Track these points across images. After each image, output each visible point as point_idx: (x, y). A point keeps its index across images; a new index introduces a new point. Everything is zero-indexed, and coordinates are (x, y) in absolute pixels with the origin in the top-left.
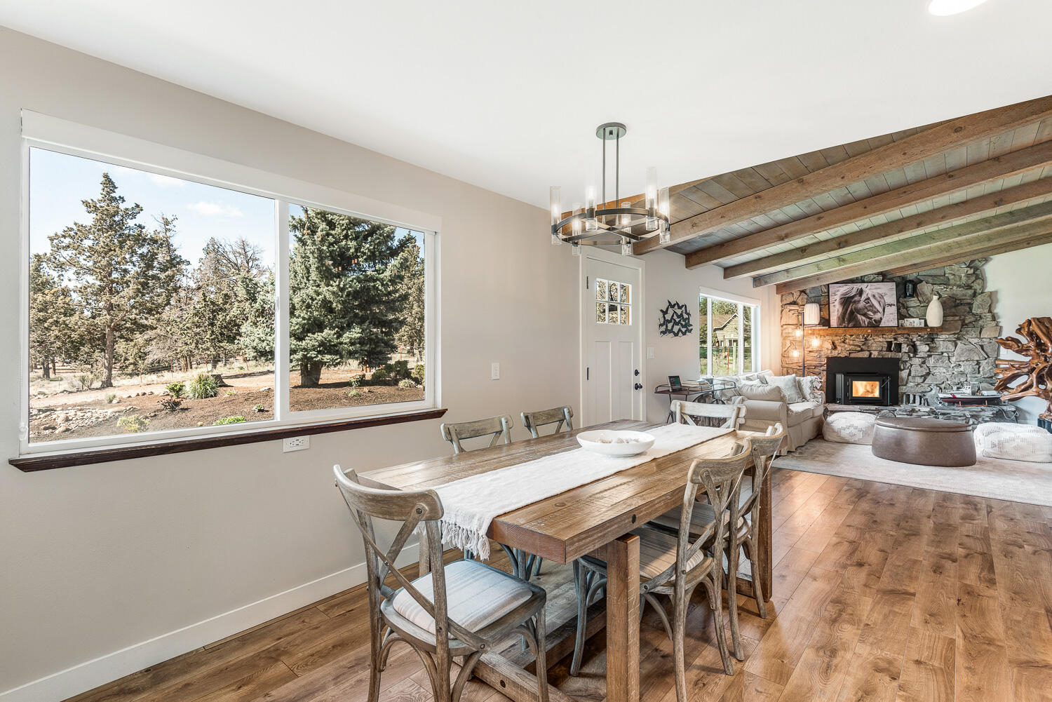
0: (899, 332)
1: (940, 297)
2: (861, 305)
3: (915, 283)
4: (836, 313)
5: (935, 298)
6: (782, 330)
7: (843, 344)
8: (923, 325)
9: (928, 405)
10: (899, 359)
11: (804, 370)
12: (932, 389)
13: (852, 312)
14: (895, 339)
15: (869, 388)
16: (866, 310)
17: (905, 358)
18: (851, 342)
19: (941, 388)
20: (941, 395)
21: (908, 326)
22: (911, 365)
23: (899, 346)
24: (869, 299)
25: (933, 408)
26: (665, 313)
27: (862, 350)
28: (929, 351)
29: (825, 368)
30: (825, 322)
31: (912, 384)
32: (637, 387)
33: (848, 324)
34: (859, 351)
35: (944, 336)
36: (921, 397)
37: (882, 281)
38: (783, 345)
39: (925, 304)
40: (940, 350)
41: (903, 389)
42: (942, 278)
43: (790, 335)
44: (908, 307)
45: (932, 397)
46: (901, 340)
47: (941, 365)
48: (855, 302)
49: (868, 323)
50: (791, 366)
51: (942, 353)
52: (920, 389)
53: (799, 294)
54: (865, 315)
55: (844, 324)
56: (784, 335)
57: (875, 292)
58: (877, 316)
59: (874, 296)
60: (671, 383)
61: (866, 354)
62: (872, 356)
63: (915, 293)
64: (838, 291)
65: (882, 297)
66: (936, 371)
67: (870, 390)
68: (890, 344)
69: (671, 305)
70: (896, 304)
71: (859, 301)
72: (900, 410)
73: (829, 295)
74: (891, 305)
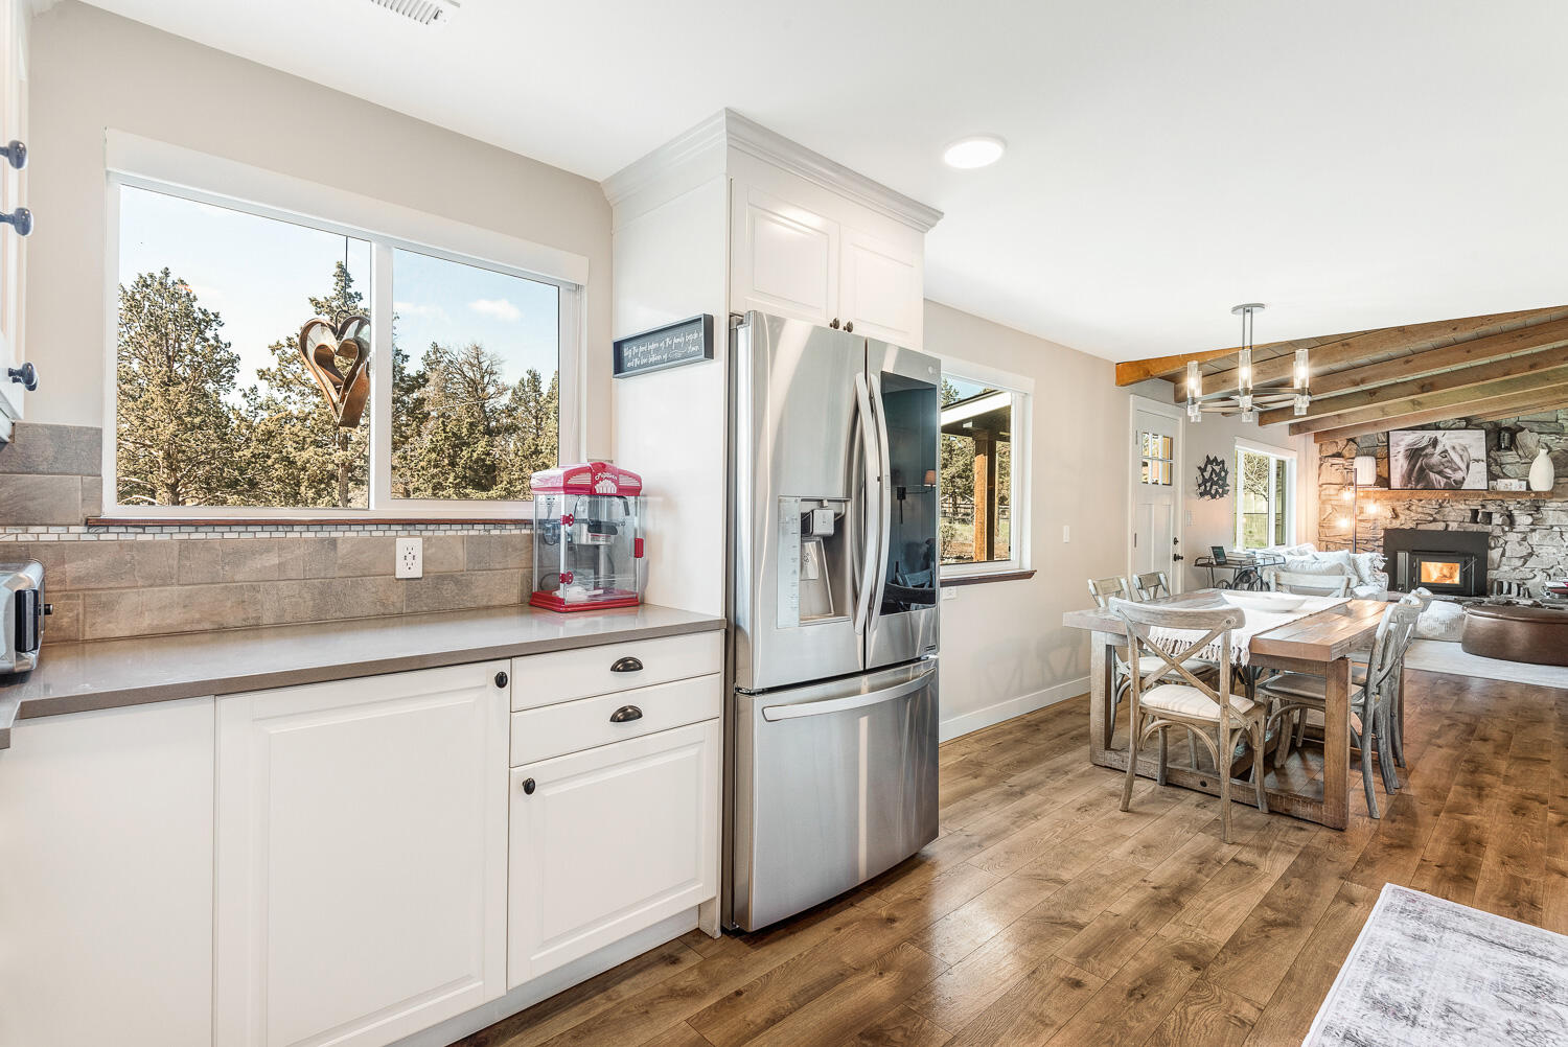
0: (1490, 498)
1: (1550, 451)
2: (1436, 459)
3: (1513, 432)
4: (1399, 470)
5: (1543, 452)
6: (1320, 492)
7: (1407, 512)
8: (1524, 489)
9: (1530, 597)
10: (1488, 534)
11: (1356, 544)
12: (1535, 576)
13: (1422, 469)
14: (1483, 506)
15: (1446, 572)
16: (1442, 467)
17: (1498, 532)
18: (1420, 510)
19: (1549, 575)
20: (1549, 584)
21: (1502, 489)
22: (1506, 542)
23: (1489, 516)
24: (1446, 451)
25: (1538, 600)
26: (1202, 470)
27: (1435, 520)
28: (1532, 524)
29: (1381, 543)
30: (1383, 481)
31: (1506, 568)
32: (1176, 558)
33: (1416, 485)
34: (1431, 522)
35: (1555, 504)
36: (1519, 586)
37: (1466, 428)
38: (1321, 511)
39: (1528, 460)
40: (1550, 522)
41: (1492, 575)
42: (1552, 425)
43: (1332, 498)
44: (1502, 464)
45: (1535, 586)
46: (1491, 508)
47: (1550, 543)
48: (1426, 455)
49: (1445, 484)
50: (1332, 539)
51: (1552, 527)
52: (1518, 575)
53: (1345, 443)
54: (1440, 473)
55: (1410, 486)
56: (1323, 498)
57: (1455, 442)
58: (1458, 476)
59: (1454, 448)
60: (1214, 555)
61: (1440, 526)
62: (1450, 529)
63: (1513, 444)
64: (1402, 440)
65: (1465, 449)
66: (1543, 551)
67: (1448, 575)
68: (1475, 513)
69: (1209, 461)
70: (1485, 459)
71: (1433, 454)
72: (1489, 602)
73: (1388, 445)
74: (1478, 461)
